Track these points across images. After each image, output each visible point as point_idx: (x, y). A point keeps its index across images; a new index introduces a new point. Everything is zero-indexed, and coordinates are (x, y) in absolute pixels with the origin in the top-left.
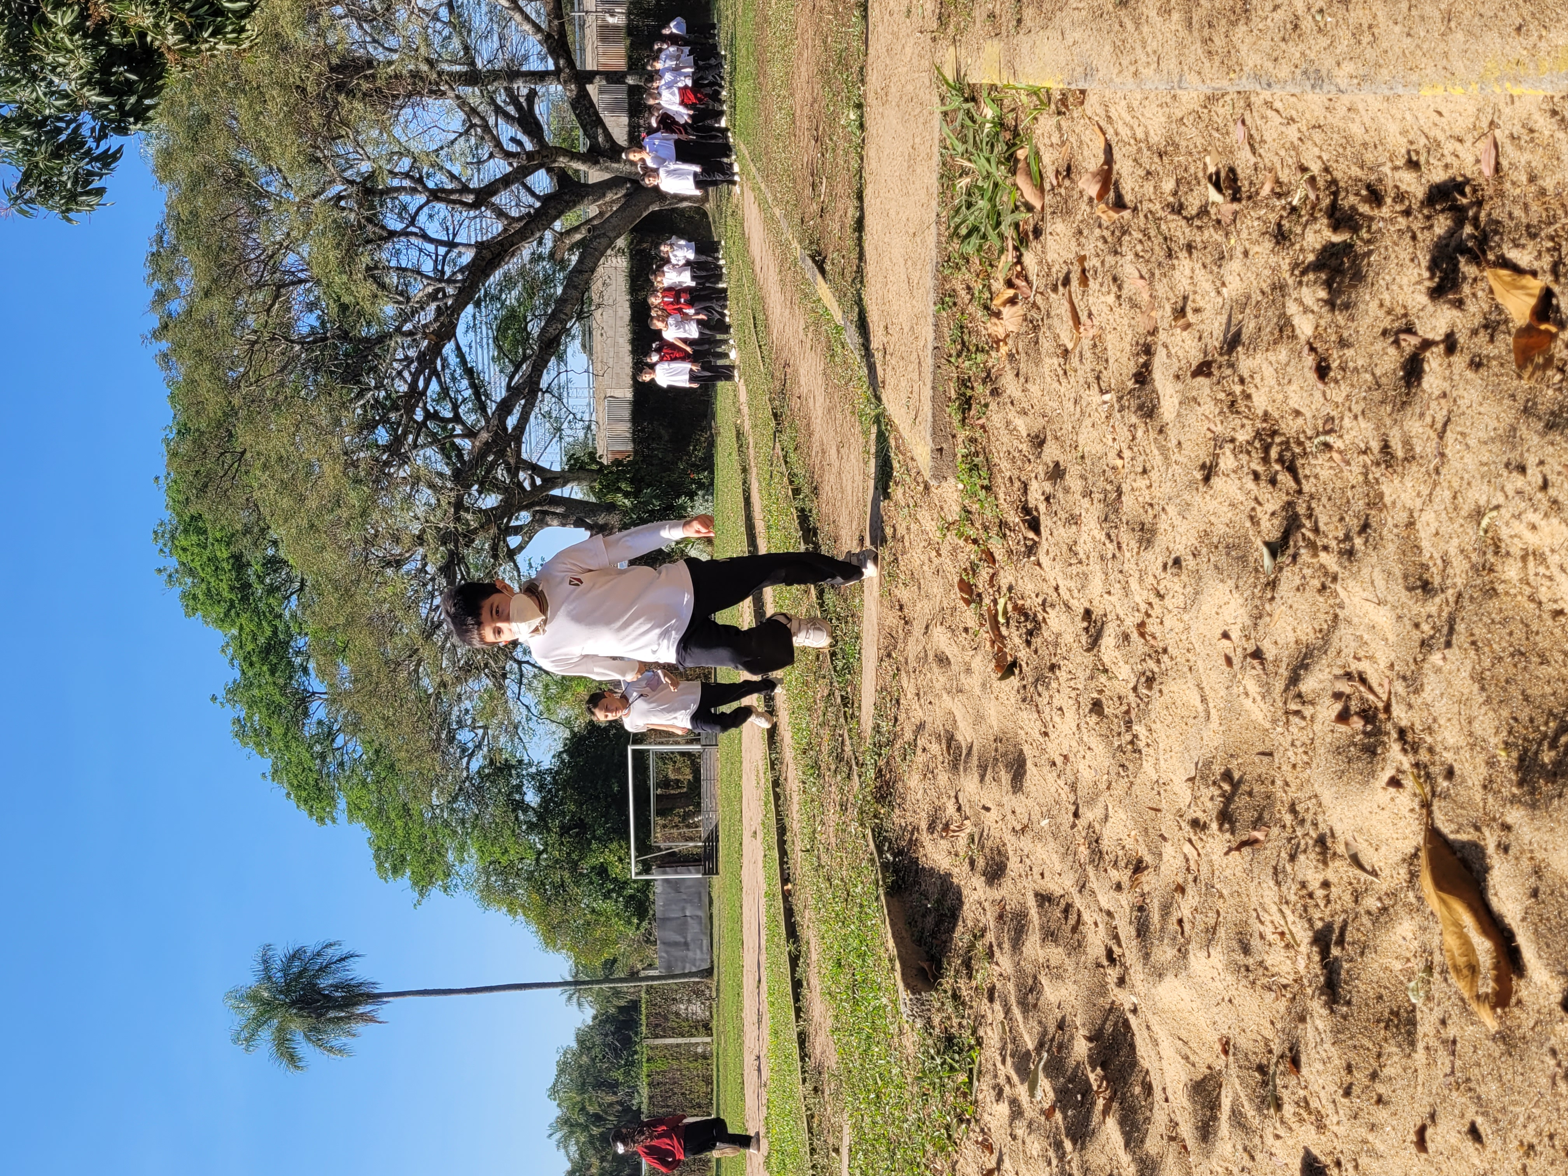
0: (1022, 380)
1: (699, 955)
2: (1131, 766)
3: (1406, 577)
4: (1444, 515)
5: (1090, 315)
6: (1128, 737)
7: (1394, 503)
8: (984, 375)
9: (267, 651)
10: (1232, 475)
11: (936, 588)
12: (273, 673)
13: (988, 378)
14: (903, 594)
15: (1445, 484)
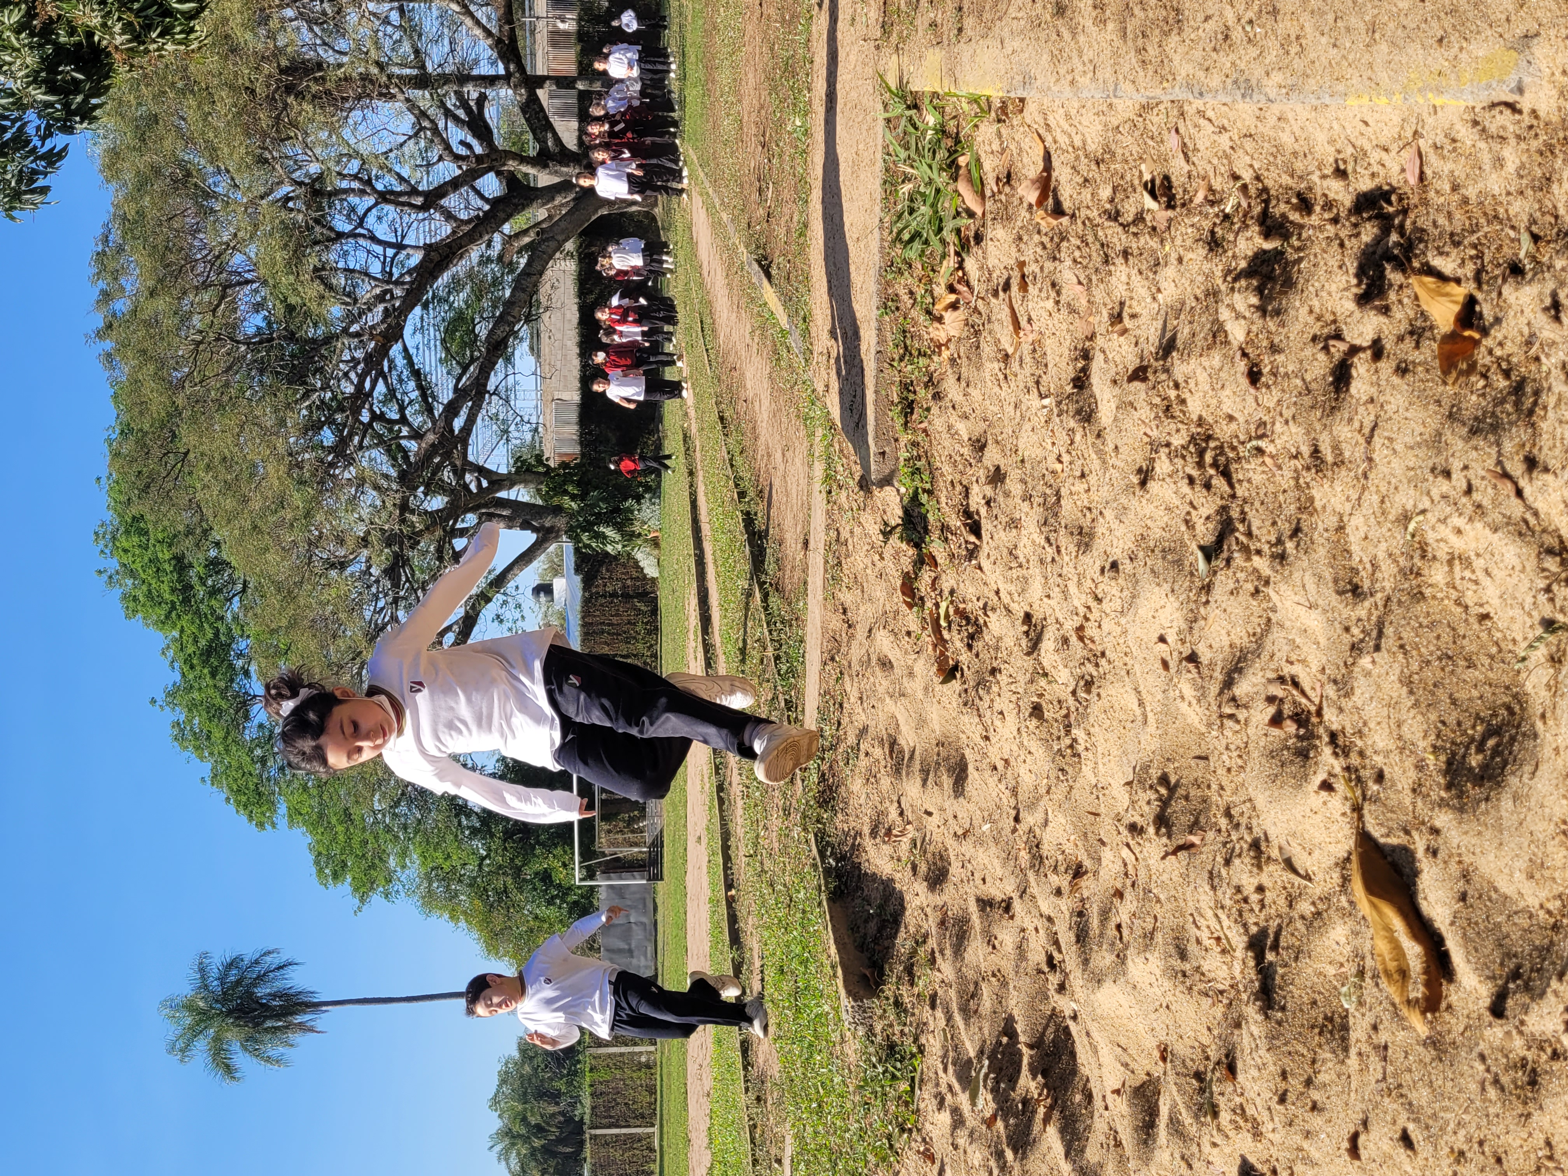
0: (963, 384)
1: (643, 962)
2: (1070, 770)
3: (1336, 581)
4: (1372, 519)
5: (1030, 320)
6: (1068, 741)
7: (1324, 507)
8: (926, 379)
9: (207, 653)
10: (1168, 480)
11: (879, 591)
12: (213, 675)
13: (930, 382)
14: (847, 597)
15: (1373, 489)
